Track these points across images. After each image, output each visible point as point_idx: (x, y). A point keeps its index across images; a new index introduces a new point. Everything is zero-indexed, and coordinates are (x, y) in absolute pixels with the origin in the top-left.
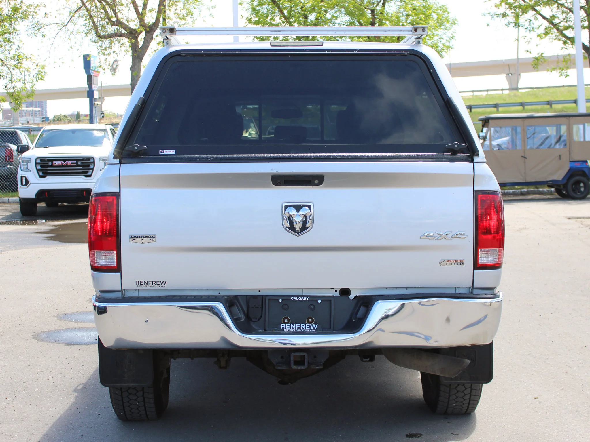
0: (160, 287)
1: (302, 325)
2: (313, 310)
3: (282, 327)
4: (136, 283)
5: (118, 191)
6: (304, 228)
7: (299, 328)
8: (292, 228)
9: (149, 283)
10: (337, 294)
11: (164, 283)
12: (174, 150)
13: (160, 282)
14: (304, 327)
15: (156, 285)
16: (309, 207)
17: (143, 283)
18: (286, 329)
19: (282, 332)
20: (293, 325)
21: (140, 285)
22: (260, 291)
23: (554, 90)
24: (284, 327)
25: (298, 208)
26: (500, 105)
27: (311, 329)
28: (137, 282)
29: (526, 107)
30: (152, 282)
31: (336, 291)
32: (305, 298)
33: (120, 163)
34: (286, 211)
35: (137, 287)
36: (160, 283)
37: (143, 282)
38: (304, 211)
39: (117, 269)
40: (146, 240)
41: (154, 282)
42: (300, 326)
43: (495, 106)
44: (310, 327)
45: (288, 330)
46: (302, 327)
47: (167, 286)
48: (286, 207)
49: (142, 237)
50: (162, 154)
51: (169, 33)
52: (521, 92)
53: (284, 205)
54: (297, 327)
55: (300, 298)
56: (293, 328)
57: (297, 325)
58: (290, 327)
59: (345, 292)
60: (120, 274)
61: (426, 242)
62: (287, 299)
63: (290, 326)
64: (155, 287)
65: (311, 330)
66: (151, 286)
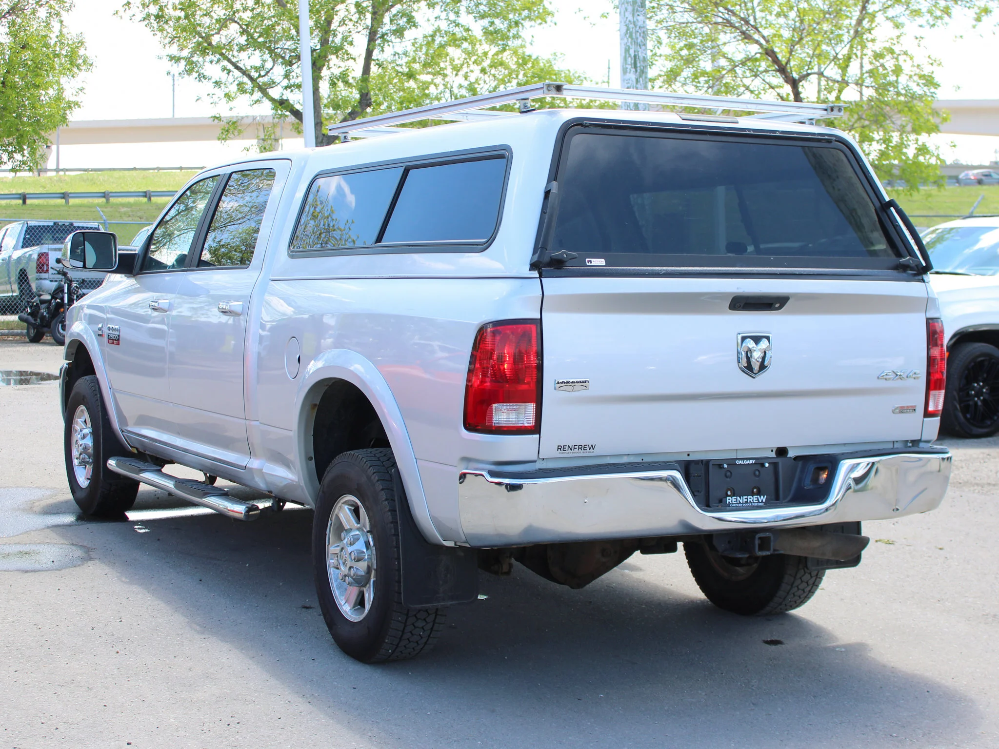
0: (588, 453)
1: (749, 497)
2: (759, 476)
3: (728, 501)
4: (558, 449)
5: (539, 317)
6: (762, 367)
7: (746, 502)
8: (748, 368)
9: (574, 448)
10: (773, 455)
11: (592, 447)
12: (603, 260)
13: (587, 446)
14: (751, 500)
15: (583, 451)
16: (768, 338)
17: (567, 449)
18: (732, 504)
19: (728, 508)
20: (740, 497)
21: (562, 451)
22: (688, 455)
23: (121, 173)
24: (730, 501)
25: (757, 340)
26: (70, 195)
27: (759, 502)
28: (559, 447)
29: (112, 200)
30: (577, 447)
31: (772, 451)
32: (751, 462)
33: (541, 276)
34: (744, 345)
35: (559, 454)
36: (588, 448)
37: (567, 447)
38: (764, 344)
39: (536, 429)
40: (577, 387)
41: (580, 447)
42: (747, 499)
43: (62, 196)
44: (758, 500)
45: (734, 505)
46: (749, 500)
47: (596, 452)
48: (744, 339)
49: (572, 383)
50: (589, 264)
51: (555, 92)
52: (69, 175)
53: (740, 337)
54: (745, 500)
55: (746, 462)
56: (740, 502)
57: (744, 497)
58: (737, 501)
59: (782, 452)
60: (538, 436)
61: (882, 384)
62: (732, 462)
63: (737, 499)
64: (581, 453)
65: (759, 504)
66: (577, 453)
